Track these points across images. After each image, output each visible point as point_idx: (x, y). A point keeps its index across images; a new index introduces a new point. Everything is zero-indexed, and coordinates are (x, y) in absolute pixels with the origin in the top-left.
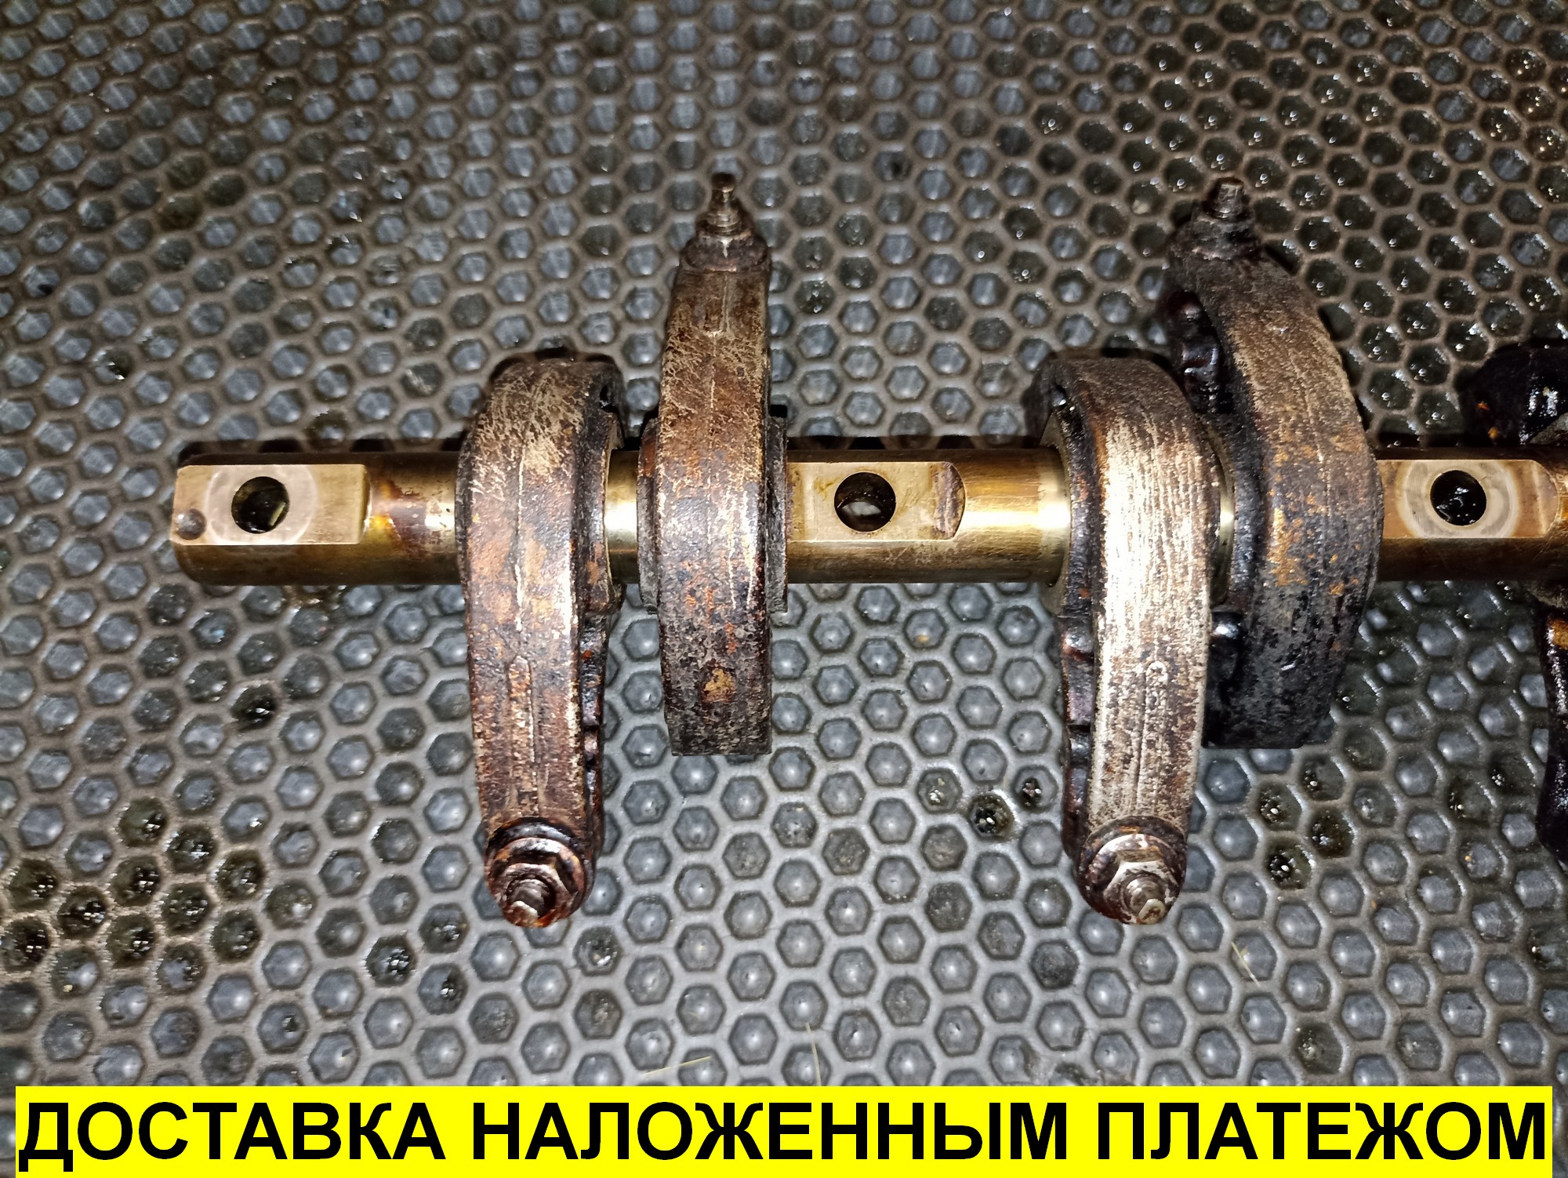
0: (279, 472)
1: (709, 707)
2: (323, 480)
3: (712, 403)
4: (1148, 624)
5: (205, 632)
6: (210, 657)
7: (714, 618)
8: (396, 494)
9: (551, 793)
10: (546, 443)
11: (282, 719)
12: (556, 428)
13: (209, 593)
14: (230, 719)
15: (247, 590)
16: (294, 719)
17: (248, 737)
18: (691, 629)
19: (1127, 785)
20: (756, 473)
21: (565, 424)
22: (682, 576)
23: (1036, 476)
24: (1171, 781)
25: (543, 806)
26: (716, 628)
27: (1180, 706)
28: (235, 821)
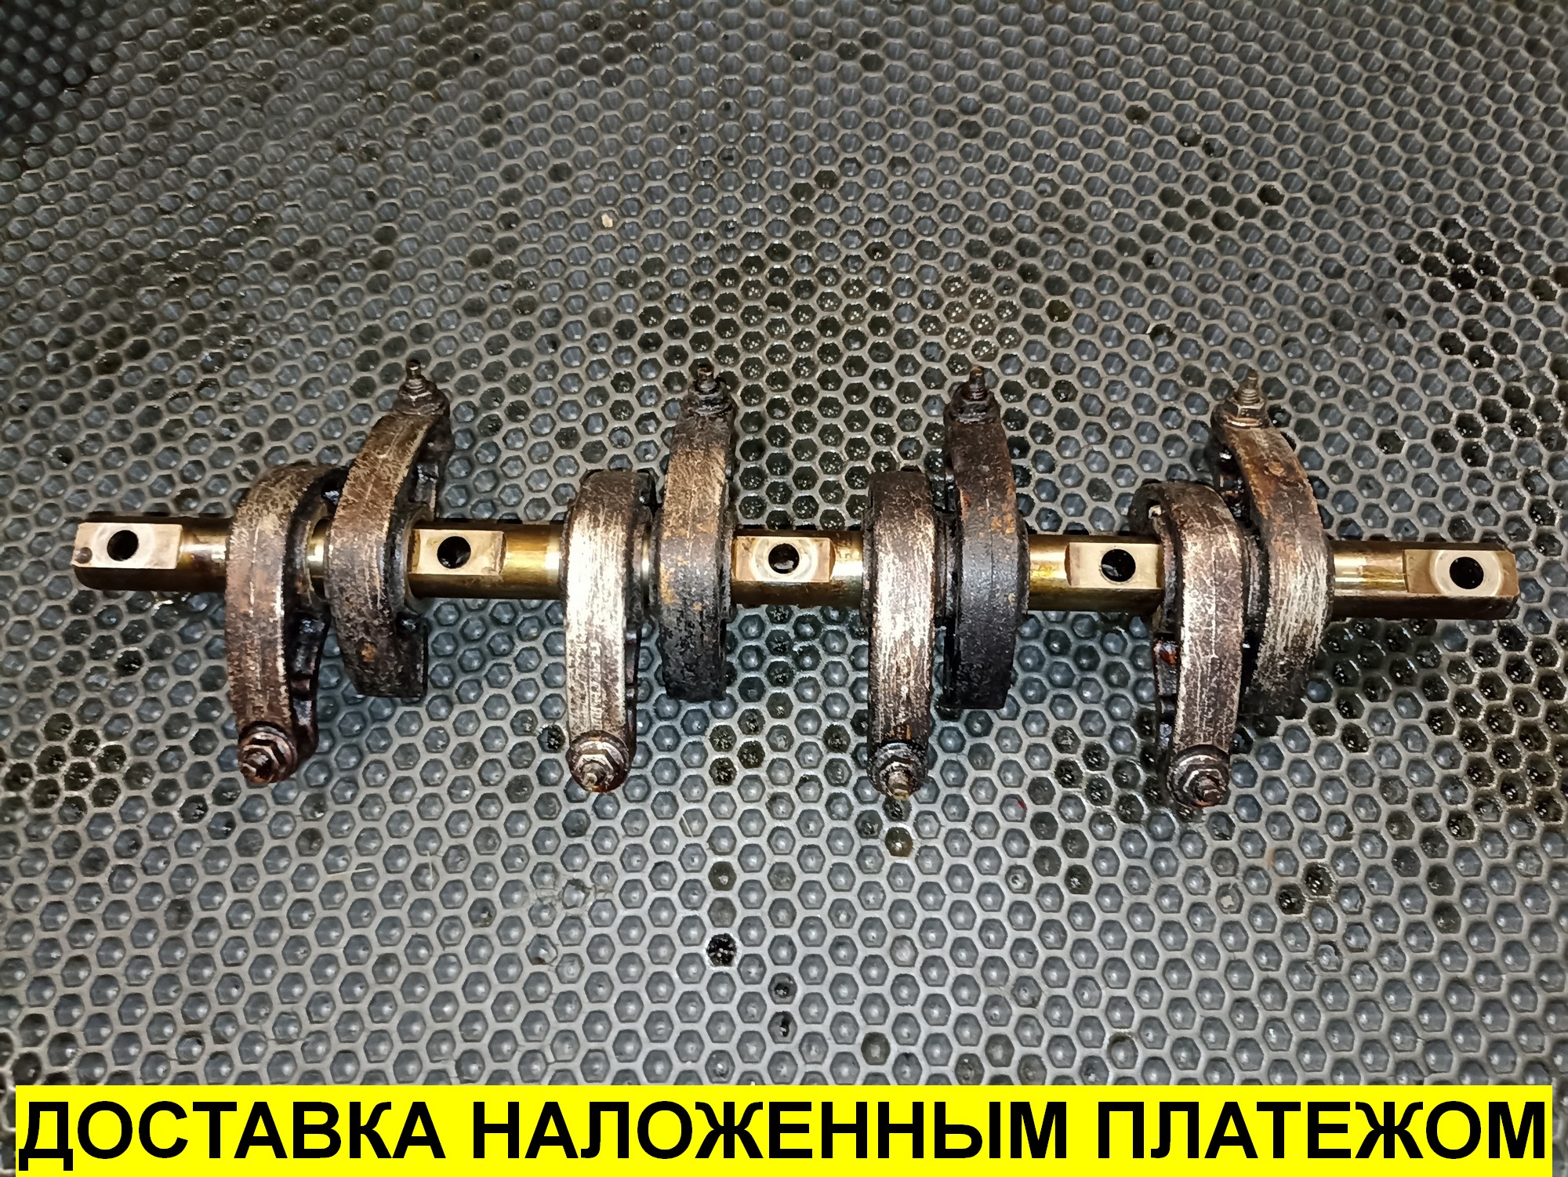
0: (134, 528)
1: (367, 665)
2: (160, 533)
3: (367, 496)
4: (590, 622)
5: (105, 619)
6: (105, 633)
7: (361, 614)
8: (197, 542)
9: (270, 707)
10: (273, 517)
11: (143, 671)
12: (280, 509)
13: (107, 596)
14: (112, 669)
15: (130, 594)
16: (152, 670)
17: (123, 680)
18: (349, 620)
19: (585, 711)
20: (384, 536)
21: (286, 506)
22: (342, 590)
23: (547, 541)
24: (609, 709)
25: (265, 714)
26: (361, 620)
27: (608, 668)
28: (112, 729)
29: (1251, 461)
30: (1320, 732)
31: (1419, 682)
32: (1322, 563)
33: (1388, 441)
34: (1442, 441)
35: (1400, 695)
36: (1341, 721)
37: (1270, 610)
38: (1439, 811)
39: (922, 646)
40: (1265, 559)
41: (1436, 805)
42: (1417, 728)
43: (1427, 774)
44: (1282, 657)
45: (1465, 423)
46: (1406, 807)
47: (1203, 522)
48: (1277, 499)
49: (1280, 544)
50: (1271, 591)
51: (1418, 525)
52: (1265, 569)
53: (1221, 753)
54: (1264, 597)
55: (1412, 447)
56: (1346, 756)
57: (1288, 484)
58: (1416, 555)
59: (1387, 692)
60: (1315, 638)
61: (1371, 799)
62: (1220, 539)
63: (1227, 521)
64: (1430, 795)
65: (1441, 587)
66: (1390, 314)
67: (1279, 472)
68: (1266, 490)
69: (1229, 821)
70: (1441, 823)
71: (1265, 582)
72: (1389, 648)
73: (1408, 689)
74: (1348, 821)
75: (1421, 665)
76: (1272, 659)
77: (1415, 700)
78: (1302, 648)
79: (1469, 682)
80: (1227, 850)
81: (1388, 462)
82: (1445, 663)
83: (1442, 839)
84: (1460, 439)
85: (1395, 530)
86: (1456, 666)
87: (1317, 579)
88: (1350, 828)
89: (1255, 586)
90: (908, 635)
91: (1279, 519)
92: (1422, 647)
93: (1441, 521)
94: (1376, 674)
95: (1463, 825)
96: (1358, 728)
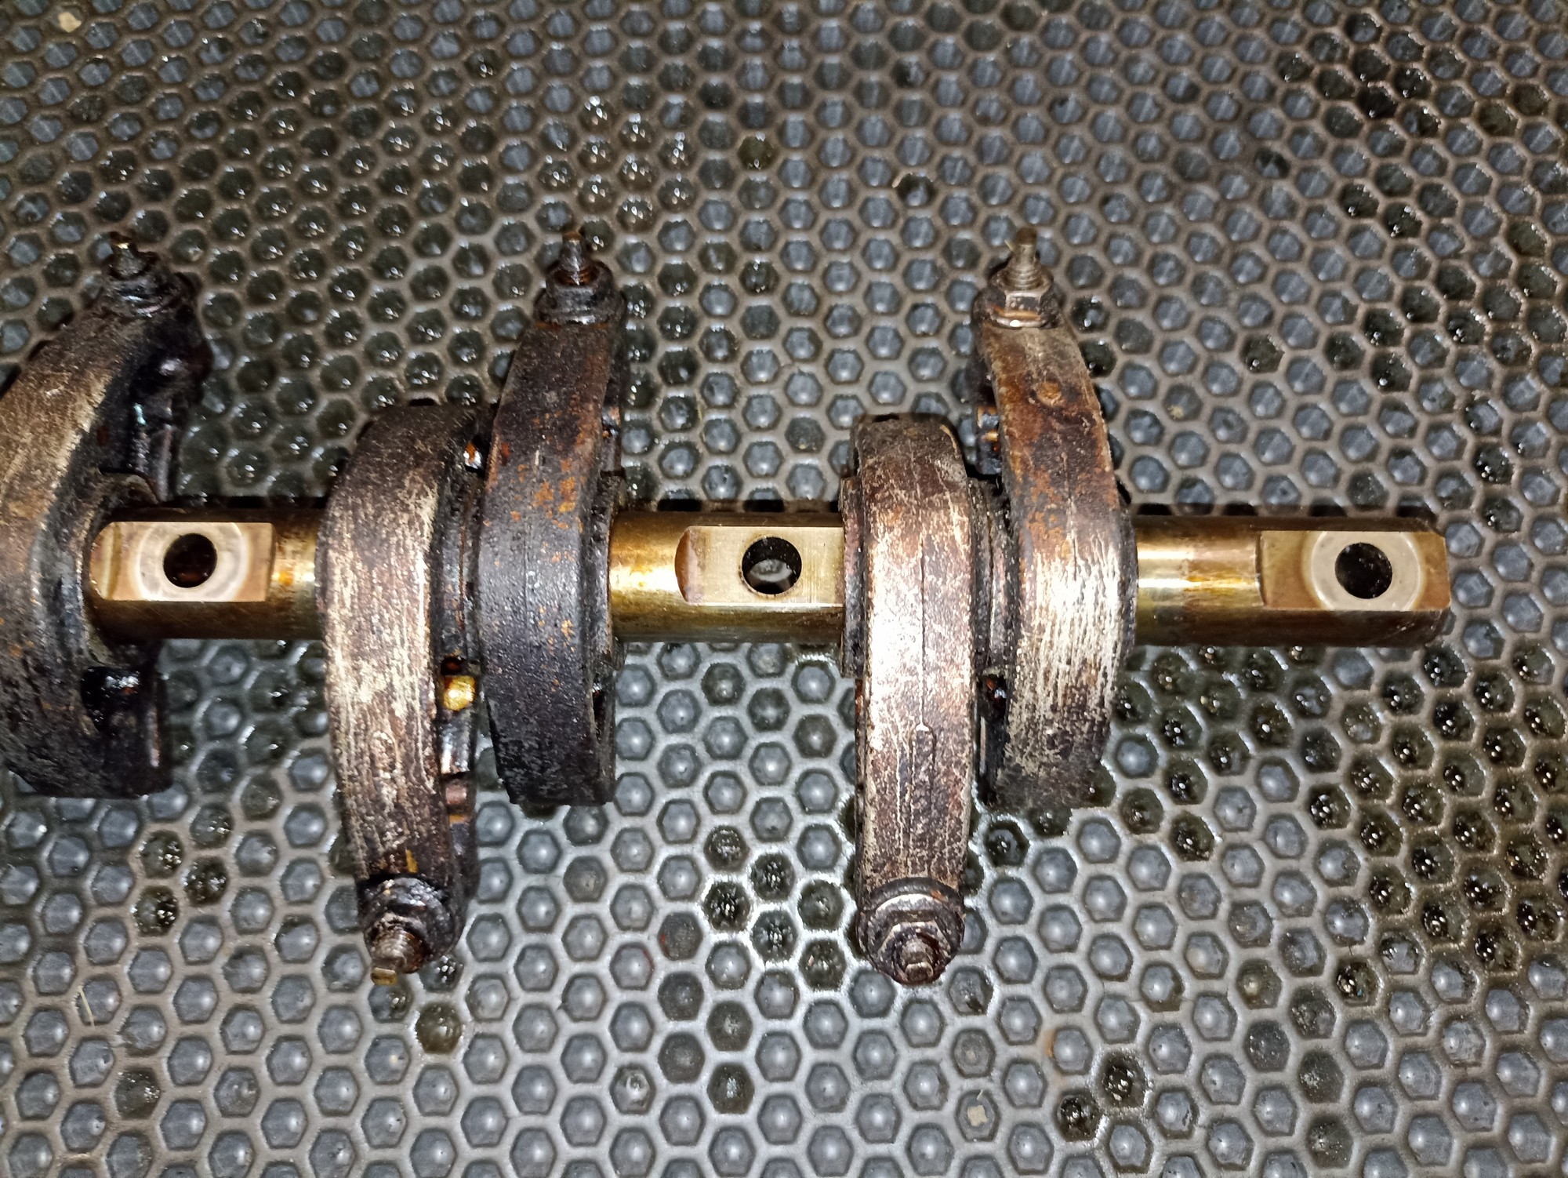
29: (1009, 382)
30: (1134, 828)
31: (1295, 741)
32: (1111, 560)
33: (1259, 354)
34: (1339, 351)
35: (1265, 763)
36: (1170, 809)
37: (1024, 643)
38: (1322, 958)
39: (410, 717)
40: (1015, 552)
41: (1318, 947)
42: (1291, 818)
43: (1305, 894)
44: (1049, 723)
45: (1374, 324)
46: (1268, 953)
47: (908, 488)
48: (1041, 446)
49: (1039, 526)
50: (1024, 611)
51: (1300, 485)
52: (1015, 572)
53: (946, 890)
54: (1014, 621)
55: (1293, 362)
56: (1177, 867)
57: (1067, 420)
58: (1279, 540)
59: (1245, 757)
60: (1101, 691)
61: (1215, 939)
62: (936, 518)
63: (952, 486)
64: (1306, 931)
65: (1321, 596)
66: (1265, 157)
67: (1053, 400)
68: (1027, 431)
69: (983, 978)
70: (1324, 979)
71: (1015, 594)
72: (1252, 686)
73: (1279, 753)
74: (1176, 978)
75: (1302, 713)
76: (1032, 725)
77: (1288, 770)
78: (1083, 707)
79: (1374, 740)
80: (980, 1032)
81: (1257, 386)
82: (1337, 708)
83: (1326, 1006)
84: (1367, 347)
85: (1264, 493)
86: (1356, 711)
87: (1101, 591)
88: (1178, 989)
89: (1000, 600)
90: (386, 697)
91: (1041, 481)
92: (1301, 683)
93: (1336, 479)
94: (1228, 727)
95: (1361, 977)
96: (1197, 821)
